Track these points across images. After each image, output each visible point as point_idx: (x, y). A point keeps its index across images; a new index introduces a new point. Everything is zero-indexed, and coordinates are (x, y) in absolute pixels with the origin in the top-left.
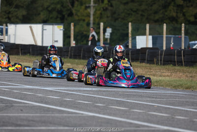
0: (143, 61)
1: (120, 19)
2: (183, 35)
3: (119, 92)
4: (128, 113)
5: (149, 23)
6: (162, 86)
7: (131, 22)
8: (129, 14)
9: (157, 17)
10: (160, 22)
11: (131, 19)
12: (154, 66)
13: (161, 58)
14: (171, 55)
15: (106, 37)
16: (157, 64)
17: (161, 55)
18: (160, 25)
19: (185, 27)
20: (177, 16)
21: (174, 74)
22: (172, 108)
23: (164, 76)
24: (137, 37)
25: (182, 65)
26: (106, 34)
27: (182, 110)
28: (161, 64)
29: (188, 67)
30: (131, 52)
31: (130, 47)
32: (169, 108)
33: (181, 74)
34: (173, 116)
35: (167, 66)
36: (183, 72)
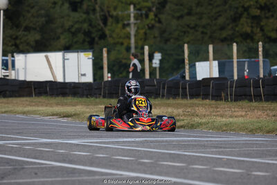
0: (206, 96)
1: (172, 40)
2: (261, 58)
3: (173, 141)
4: (185, 171)
5: (213, 43)
6: (234, 130)
7: (188, 43)
8: (185, 32)
9: (224, 34)
10: (228, 41)
11: (187, 39)
12: (222, 104)
13: (231, 91)
14: (246, 86)
15: (154, 65)
16: (226, 100)
17: (231, 87)
18: (229, 45)
19: (263, 47)
21: (249, 113)
22: (247, 161)
23: (236, 117)
24: (197, 64)
25: (261, 100)
26: (154, 61)
27: (262, 163)
28: (231, 100)
29: (270, 103)
30: (189, 85)
31: (187, 78)
32: (243, 161)
33: (259, 113)
34: (250, 173)
35: (240, 103)
36: (263, 110)
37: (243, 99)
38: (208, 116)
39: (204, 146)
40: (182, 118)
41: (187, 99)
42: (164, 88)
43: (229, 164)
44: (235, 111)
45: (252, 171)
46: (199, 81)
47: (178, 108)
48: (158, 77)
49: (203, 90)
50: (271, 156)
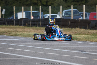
0: (21, 25)
1: (9, 5)
2: (40, 12)
3: (9, 40)
4: (14, 51)
5: (23, 6)
6: (30, 37)
7: (15, 6)
8: (14, 2)
9: (28, 3)
10: (29, 5)
12: (26, 27)
13: (30, 23)
14: (35, 21)
15: (3, 14)
16: (28, 26)
17: (30, 22)
18: (29, 7)
19: (41, 8)
20: (37, 2)
21: (36, 31)
22: (35, 48)
23: (31, 32)
24: (18, 13)
25: (40, 26)
26: (3, 12)
27: (40, 48)
28: (30, 26)
29: (43, 27)
30: (15, 21)
31: (14, 18)
32: (34, 48)
33: (40, 31)
34: (36, 52)
35: (33, 27)
36: (41, 30)
37: (34, 26)
38: (21, 32)
39: (20, 42)
40: (12, 32)
41: (14, 25)
42: (6, 22)
43: (29, 48)
44: (31, 30)
45: (37, 51)
46: (19, 19)
47: (11, 29)
48: (4, 18)
49: (20, 22)
50: (43, 46)
